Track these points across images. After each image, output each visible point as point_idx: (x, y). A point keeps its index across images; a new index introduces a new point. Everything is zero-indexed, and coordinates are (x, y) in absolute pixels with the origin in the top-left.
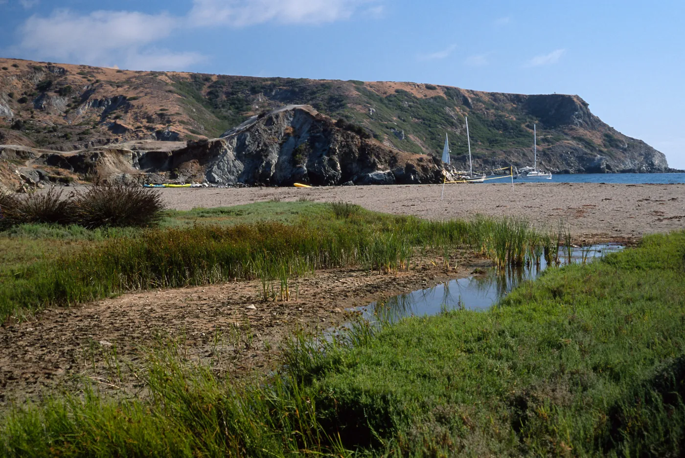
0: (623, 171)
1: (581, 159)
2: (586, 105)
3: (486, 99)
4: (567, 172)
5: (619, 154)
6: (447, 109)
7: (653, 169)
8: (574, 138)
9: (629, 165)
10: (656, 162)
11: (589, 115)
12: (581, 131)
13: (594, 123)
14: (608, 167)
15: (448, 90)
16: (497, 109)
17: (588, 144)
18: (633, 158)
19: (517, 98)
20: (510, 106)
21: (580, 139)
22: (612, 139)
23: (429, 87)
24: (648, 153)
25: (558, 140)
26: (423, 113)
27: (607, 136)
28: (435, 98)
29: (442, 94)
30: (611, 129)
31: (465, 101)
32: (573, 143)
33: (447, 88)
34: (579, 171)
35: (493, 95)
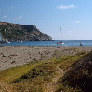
0: (43, 41)
1: (35, 38)
2: (36, 27)
3: (16, 25)
4: (32, 41)
5: (42, 37)
6: (7, 27)
7: (49, 40)
8: (33, 34)
9: (44, 39)
10: (50, 39)
11: (37, 29)
12: (35, 32)
13: (38, 31)
14: (40, 40)
15: (8, 24)
16: (18, 28)
17: (36, 35)
18: (45, 38)
19: (22, 25)
20: (20, 27)
21: (35, 34)
22: (41, 34)
23: (3, 23)
24: (48, 37)
25: (30, 34)
26: (2, 28)
27: (40, 33)
28: (5, 25)
29: (6, 24)
30: (41, 32)
31: (11, 26)
32: (33, 35)
33: (8, 23)
34: (34, 41)
35: (17, 25)
